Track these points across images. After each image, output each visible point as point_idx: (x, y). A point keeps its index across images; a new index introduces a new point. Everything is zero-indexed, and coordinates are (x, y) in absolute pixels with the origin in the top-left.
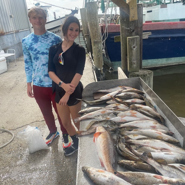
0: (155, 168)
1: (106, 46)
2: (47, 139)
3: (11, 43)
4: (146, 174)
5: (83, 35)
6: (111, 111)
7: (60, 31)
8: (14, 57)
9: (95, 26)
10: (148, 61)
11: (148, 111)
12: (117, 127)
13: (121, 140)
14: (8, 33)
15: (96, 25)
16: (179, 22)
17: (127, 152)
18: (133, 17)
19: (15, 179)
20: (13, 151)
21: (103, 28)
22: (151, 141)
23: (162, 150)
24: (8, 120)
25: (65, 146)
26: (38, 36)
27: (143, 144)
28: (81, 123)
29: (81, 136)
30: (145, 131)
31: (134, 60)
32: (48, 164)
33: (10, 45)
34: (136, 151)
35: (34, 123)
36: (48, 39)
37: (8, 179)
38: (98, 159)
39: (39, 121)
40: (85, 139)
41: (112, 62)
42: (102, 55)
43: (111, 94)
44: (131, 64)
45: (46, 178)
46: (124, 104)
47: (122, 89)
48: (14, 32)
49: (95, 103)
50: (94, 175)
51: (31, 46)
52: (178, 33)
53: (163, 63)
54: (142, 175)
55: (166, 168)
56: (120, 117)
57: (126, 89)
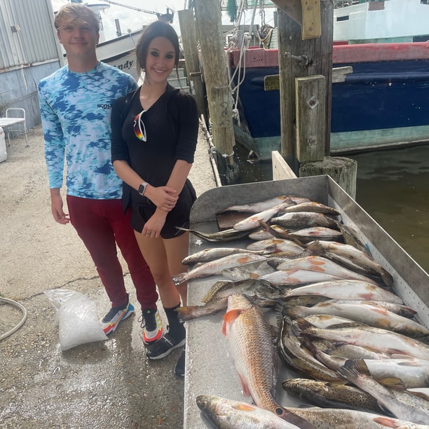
0: (376, 400)
1: (240, 101)
2: (106, 320)
3: (15, 92)
4: (355, 414)
5: (185, 75)
6: (261, 258)
7: (131, 65)
8: (23, 127)
9: (215, 51)
10: (339, 135)
11: (351, 258)
12: (278, 297)
13: (289, 329)
14: (7, 70)
15: (217, 51)
16: (412, 43)
17: (307, 359)
18: (311, 29)
19: (31, 418)
20: (26, 351)
21: (233, 57)
22: (363, 332)
23: (392, 353)
24: (12, 277)
25: (147, 337)
26: (78, 75)
27: (344, 339)
28: (190, 286)
29: (192, 319)
30: (347, 306)
31: (311, 134)
32: (108, 382)
33: (12, 97)
34: (327, 357)
35: (73, 284)
36: (103, 81)
37: (15, 418)
38: (235, 377)
39: (86, 277)
40: (200, 326)
41: (256, 139)
42: (231, 122)
43: (259, 216)
44: (305, 143)
45: (104, 413)
46: (293, 241)
47: (286, 204)
48: (22, 66)
49: (222, 238)
50: (229, 419)
51: (62, 98)
52: (410, 70)
53: (374, 140)
54: (345, 417)
55: (402, 398)
56: (284, 272)
57: (296, 204)
